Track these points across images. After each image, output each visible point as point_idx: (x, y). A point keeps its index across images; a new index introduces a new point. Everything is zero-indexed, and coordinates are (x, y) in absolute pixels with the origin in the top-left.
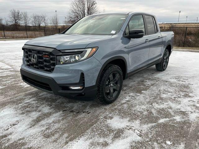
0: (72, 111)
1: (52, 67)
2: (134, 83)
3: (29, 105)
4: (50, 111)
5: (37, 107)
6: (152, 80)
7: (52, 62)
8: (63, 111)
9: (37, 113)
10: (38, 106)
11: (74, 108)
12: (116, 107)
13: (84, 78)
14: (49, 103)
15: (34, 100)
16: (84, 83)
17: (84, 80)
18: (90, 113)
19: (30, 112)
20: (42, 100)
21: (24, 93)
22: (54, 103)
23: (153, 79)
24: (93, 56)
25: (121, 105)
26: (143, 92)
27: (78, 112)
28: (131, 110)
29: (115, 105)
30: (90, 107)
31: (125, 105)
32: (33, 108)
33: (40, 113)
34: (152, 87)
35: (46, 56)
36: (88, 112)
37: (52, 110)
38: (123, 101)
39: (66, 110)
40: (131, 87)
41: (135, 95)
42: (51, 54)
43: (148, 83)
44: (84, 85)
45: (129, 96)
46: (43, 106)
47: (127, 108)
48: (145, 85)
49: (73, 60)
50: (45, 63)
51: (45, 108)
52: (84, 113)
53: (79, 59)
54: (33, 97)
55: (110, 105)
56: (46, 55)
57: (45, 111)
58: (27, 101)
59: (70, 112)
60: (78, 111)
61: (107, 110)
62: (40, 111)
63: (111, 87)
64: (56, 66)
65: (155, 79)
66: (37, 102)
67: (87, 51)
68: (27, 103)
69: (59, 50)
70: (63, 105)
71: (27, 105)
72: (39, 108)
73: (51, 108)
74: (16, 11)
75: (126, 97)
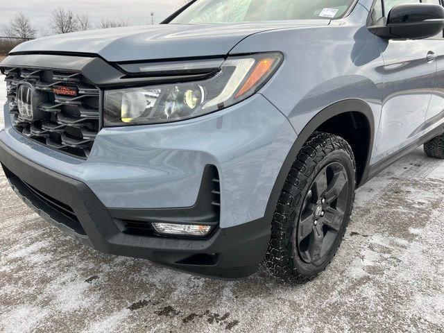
0: (167, 311)
1: (87, 136)
2: (372, 195)
3: (20, 268)
4: (86, 304)
5: (43, 282)
6: (427, 186)
7: (85, 114)
8: (133, 307)
9: (36, 309)
10: (49, 275)
11: (176, 295)
12: (334, 298)
13: (217, 186)
14: (91, 266)
15: (42, 250)
16: (217, 210)
17: (217, 198)
18: (236, 323)
19: (9, 304)
20: (72, 249)
21: (19, 220)
22: (106, 268)
23: (428, 184)
24: (261, 91)
25: (353, 288)
26: (412, 230)
27: (191, 317)
28: (396, 315)
29: (328, 289)
30: (234, 293)
31: (369, 291)
32: (28, 284)
33: (46, 312)
34: (435, 212)
35: (65, 91)
36: (229, 320)
37: (94, 297)
38: (357, 272)
39: (145, 303)
40: (367, 211)
41: (392, 244)
42: (80, 79)
43: (418, 197)
44: (217, 218)
45: (371, 247)
46: (67, 276)
47: (380, 308)
48: (409, 206)
49: (172, 107)
50: (61, 121)
51: (71, 286)
52: (210, 321)
53: (198, 104)
54: (43, 237)
55: (311, 287)
56: (63, 84)
57: (65, 302)
58: (18, 252)
59: (160, 314)
60: (188, 312)
61: (302, 312)
62: (45, 303)
63: (315, 219)
64: (103, 132)
65: (436, 186)
66: (49, 257)
67: (234, 68)
68: (15, 260)
69: (114, 64)
70: (137, 277)
71: (12, 270)
72: (50, 289)
73: (91, 290)
74: (66, 12)
75: (362, 253)
